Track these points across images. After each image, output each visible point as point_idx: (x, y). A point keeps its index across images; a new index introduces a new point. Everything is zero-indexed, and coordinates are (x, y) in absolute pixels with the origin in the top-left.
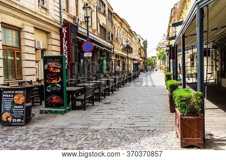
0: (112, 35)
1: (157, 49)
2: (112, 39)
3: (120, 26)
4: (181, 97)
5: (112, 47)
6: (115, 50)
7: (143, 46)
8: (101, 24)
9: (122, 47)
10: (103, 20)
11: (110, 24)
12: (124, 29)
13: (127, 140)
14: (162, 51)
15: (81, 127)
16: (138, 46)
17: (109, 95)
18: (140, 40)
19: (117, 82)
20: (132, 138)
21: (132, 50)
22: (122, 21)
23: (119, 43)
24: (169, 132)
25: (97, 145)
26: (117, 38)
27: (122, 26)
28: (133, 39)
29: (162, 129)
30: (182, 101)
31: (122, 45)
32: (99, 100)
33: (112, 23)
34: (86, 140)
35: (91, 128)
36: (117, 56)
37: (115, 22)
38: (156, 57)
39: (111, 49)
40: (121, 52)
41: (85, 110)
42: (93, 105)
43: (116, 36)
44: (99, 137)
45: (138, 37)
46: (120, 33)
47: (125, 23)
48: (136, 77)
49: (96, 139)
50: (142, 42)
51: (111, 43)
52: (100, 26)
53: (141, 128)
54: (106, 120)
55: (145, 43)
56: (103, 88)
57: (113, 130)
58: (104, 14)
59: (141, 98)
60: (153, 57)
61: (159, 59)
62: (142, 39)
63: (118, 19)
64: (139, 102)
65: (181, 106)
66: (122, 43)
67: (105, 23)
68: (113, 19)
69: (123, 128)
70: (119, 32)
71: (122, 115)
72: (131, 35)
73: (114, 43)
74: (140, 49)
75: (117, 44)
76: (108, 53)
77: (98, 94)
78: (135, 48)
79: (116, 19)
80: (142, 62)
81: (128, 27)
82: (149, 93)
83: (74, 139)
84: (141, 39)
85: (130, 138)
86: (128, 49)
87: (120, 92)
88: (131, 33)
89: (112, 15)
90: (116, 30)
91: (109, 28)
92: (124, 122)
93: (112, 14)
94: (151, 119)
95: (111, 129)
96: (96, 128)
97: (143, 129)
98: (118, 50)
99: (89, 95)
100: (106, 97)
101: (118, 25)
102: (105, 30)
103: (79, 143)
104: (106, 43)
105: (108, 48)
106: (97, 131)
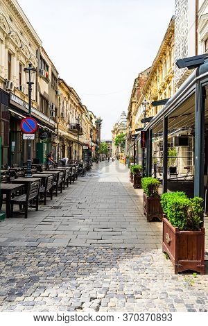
0: (56, 109)
1: (113, 132)
2: (56, 115)
3: (67, 97)
4: (176, 204)
5: (56, 126)
6: (60, 131)
7: (95, 126)
8: (43, 94)
9: (68, 126)
10: (45, 88)
11: (53, 94)
12: (72, 101)
13: (98, 264)
14: (119, 134)
15: (26, 244)
16: (89, 126)
17: (56, 195)
18: (91, 118)
19: (67, 177)
20: (105, 260)
21: (82, 131)
22: (70, 91)
23: (64, 121)
24: (153, 251)
25: (59, 272)
26: (62, 114)
27: (69, 98)
28: (84, 116)
29: (143, 247)
30: (178, 210)
31: (68, 123)
32: (44, 203)
33: (57, 92)
34: (38, 265)
35: (42, 245)
36: (61, 138)
37: (61, 91)
38: (111, 142)
39: (54, 129)
40: (66, 134)
41: (26, 217)
42: (37, 210)
43: (61, 111)
44: (57, 259)
45: (90, 113)
46: (66, 107)
47: (73, 94)
48: (88, 169)
49: (54, 262)
50: (94, 120)
51: (54, 120)
52: (41, 95)
53: (114, 246)
54: (61, 233)
55: (99, 122)
56: (49, 186)
57: (74, 248)
58: (46, 79)
59: (102, 200)
60: (107, 142)
61: (117, 145)
62: (95, 117)
63: (65, 87)
64: (101, 206)
65: (176, 217)
66: (69, 121)
67: (47, 92)
68: (59, 88)
69: (88, 245)
70: (65, 105)
71: (81, 226)
72: (80, 110)
73: (58, 121)
74: (91, 130)
75: (61, 122)
76: (50, 135)
77: (44, 194)
78: (86, 128)
79: (63, 88)
80: (93, 148)
81: (78, 99)
82: (112, 194)
83: (20, 263)
84: (93, 117)
85: (103, 260)
86: (77, 129)
87: (70, 191)
88: (81, 107)
89: (56, 82)
90: (61, 103)
91: (52, 99)
92: (87, 237)
93: (56, 80)
94: (124, 232)
95: (72, 247)
96: (50, 245)
97: (117, 246)
98: (63, 131)
99: (33, 195)
100: (53, 198)
101: (65, 95)
102: (47, 101)
103: (30, 270)
104: (48, 120)
105: (50, 127)
106: (52, 250)
